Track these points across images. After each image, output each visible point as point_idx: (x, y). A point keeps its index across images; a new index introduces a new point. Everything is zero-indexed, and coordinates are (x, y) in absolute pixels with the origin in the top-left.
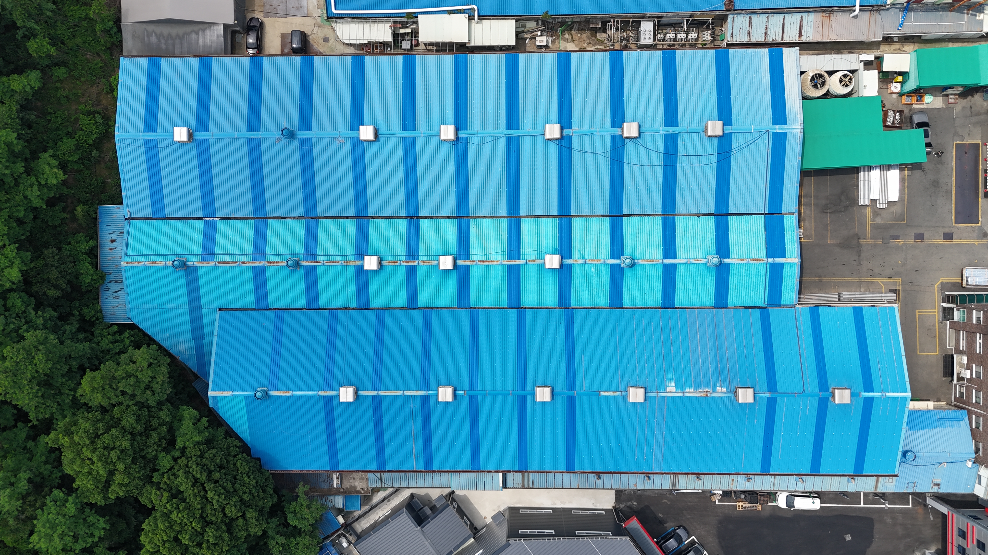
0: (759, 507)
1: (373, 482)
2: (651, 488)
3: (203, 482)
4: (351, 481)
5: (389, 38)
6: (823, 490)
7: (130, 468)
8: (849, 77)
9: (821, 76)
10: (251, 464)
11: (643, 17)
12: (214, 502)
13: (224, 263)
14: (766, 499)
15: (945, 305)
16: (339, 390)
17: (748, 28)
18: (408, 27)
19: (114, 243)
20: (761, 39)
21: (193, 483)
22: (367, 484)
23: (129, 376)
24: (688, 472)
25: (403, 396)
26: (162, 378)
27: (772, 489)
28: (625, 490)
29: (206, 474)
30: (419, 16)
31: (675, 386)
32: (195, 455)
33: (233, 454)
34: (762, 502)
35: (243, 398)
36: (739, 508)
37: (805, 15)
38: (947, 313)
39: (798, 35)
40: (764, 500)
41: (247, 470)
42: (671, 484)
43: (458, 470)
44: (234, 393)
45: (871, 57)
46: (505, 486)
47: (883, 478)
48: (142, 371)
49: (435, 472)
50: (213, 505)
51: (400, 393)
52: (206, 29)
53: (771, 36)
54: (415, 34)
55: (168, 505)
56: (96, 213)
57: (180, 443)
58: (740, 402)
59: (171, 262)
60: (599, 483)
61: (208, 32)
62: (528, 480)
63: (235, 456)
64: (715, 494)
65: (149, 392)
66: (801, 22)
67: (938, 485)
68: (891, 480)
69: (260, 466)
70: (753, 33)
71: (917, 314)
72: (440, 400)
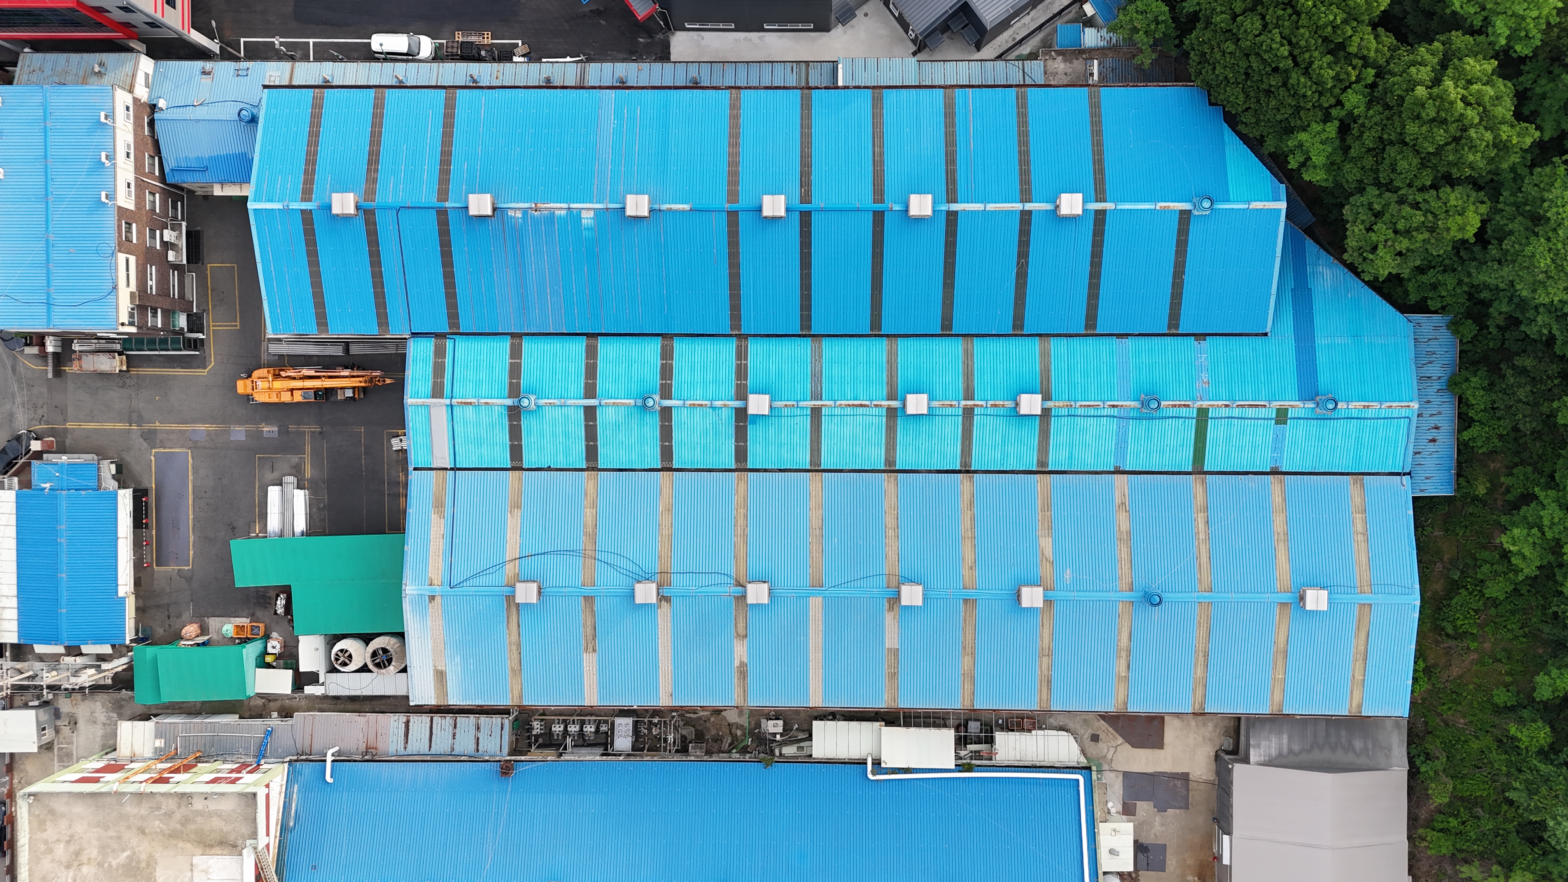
0: (459, 37)
1: (1035, 69)
2: (618, 65)
3: (1296, 69)
4: (1070, 70)
5: (1000, 737)
6: (368, 64)
7: (1407, 91)
8: (339, 662)
9: (378, 666)
10: (1222, 97)
11: (628, 755)
12: (1278, 39)
13: (1257, 406)
14: (449, 50)
15: (201, 336)
16: (1083, 210)
17: (480, 735)
18: (971, 752)
19: (1431, 438)
20: (462, 720)
21: (1310, 67)
22: (1045, 66)
23: (1407, 233)
24: (562, 90)
25: (984, 201)
26: (1356, 230)
27: (441, 64)
28: (655, 61)
29: (1291, 81)
30: (953, 767)
31: (581, 218)
32: (1309, 110)
33: (1251, 112)
34: (455, 45)
35: (1232, 199)
36: (488, 34)
37: (401, 751)
38: (195, 323)
39: (410, 724)
40: (453, 47)
41: (1228, 89)
42: (587, 70)
43: (904, 91)
44: (1247, 206)
45: (309, 690)
46: (835, 63)
47: (283, 84)
48: (1386, 241)
49: (940, 87)
50: (1281, 33)
51: (991, 207)
52: (1277, 757)
53: (447, 724)
54: (961, 742)
55: (1350, 32)
56: (1458, 484)
57: (1332, 129)
58: (489, 195)
59: (1339, 407)
60: (693, 71)
61: (1274, 752)
62: (799, 74)
63: (1247, 109)
64: (523, 56)
65: (1377, 207)
66: (407, 742)
67: (204, 73)
68: (272, 79)
69: (1209, 95)
70: (473, 730)
71: (238, 324)
72: (930, 196)
